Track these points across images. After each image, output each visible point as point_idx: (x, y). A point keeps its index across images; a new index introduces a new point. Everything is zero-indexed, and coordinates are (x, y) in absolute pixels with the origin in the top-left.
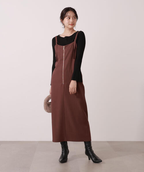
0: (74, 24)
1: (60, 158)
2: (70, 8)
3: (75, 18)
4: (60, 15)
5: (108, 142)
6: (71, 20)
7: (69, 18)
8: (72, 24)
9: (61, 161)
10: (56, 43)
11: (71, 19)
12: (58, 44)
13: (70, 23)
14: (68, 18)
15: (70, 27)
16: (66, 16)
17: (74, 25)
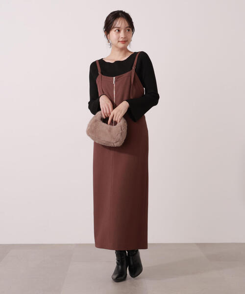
0: (127, 41)
1: (115, 273)
2: (121, 12)
3: (129, 30)
4: (103, 25)
5: (197, 244)
6: (122, 34)
7: (119, 31)
8: (125, 41)
9: (116, 278)
10: (99, 73)
11: (122, 32)
12: (102, 73)
13: (121, 40)
14: (117, 31)
15: (121, 45)
16: (114, 28)
17: (127, 43)
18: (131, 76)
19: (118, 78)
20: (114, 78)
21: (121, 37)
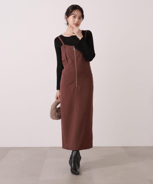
21: (75, 21)
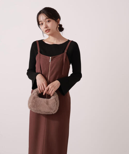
18: (63, 57)
19: (54, 58)
20: (51, 57)
